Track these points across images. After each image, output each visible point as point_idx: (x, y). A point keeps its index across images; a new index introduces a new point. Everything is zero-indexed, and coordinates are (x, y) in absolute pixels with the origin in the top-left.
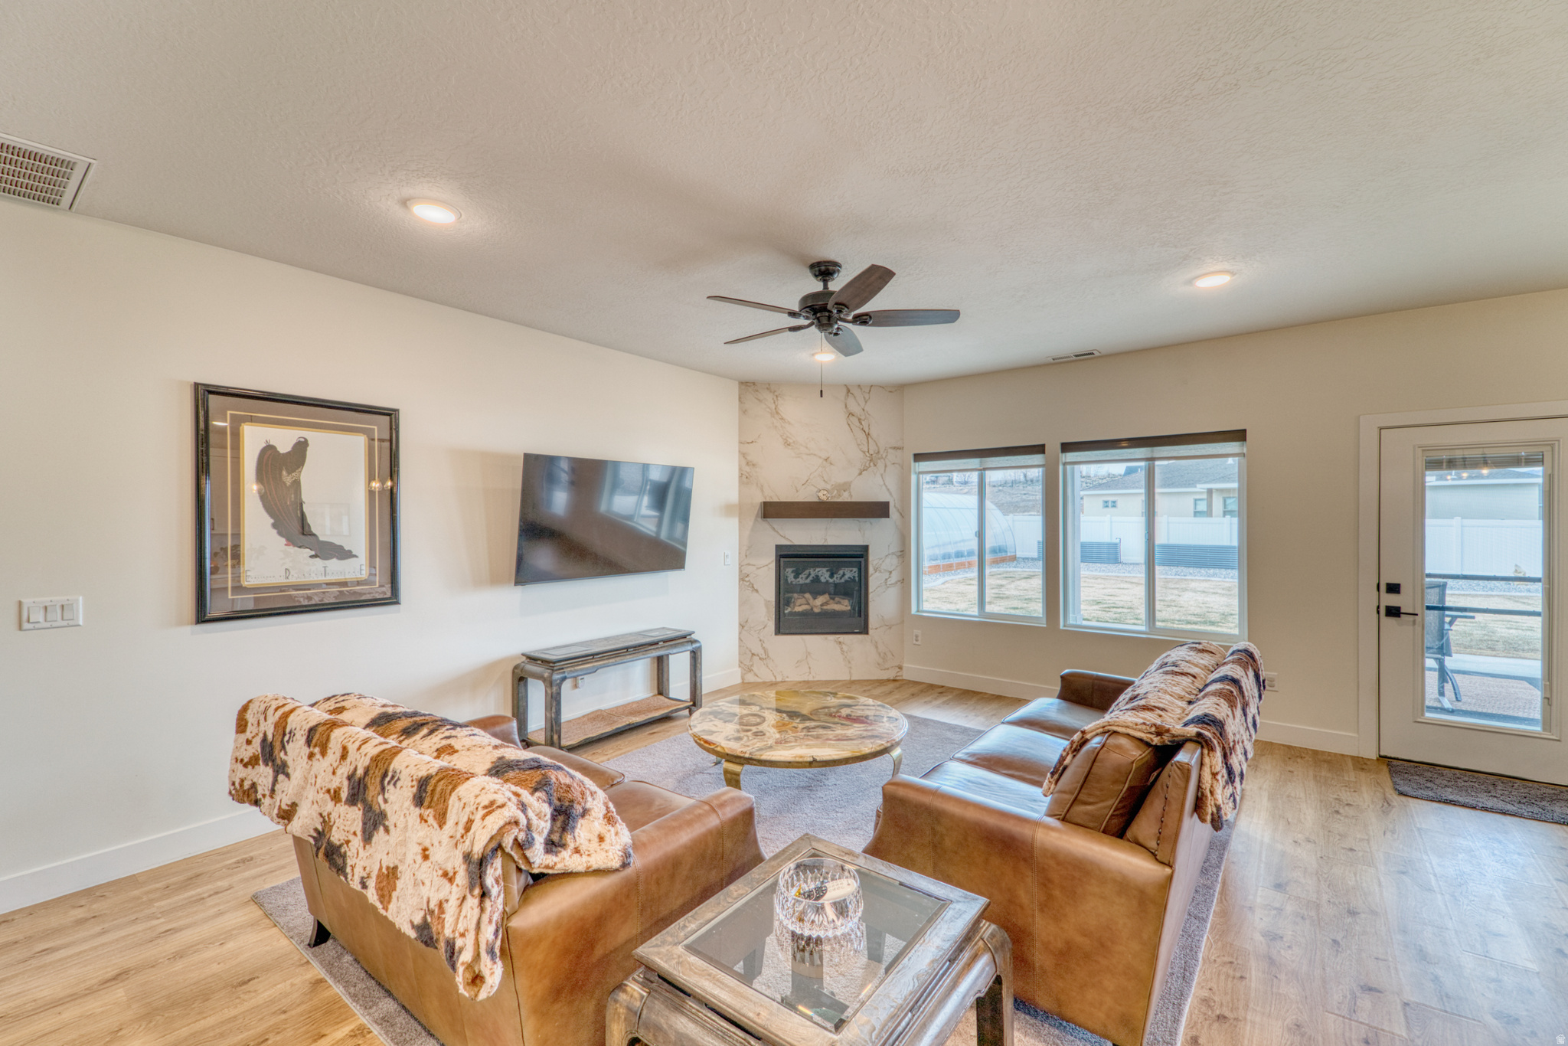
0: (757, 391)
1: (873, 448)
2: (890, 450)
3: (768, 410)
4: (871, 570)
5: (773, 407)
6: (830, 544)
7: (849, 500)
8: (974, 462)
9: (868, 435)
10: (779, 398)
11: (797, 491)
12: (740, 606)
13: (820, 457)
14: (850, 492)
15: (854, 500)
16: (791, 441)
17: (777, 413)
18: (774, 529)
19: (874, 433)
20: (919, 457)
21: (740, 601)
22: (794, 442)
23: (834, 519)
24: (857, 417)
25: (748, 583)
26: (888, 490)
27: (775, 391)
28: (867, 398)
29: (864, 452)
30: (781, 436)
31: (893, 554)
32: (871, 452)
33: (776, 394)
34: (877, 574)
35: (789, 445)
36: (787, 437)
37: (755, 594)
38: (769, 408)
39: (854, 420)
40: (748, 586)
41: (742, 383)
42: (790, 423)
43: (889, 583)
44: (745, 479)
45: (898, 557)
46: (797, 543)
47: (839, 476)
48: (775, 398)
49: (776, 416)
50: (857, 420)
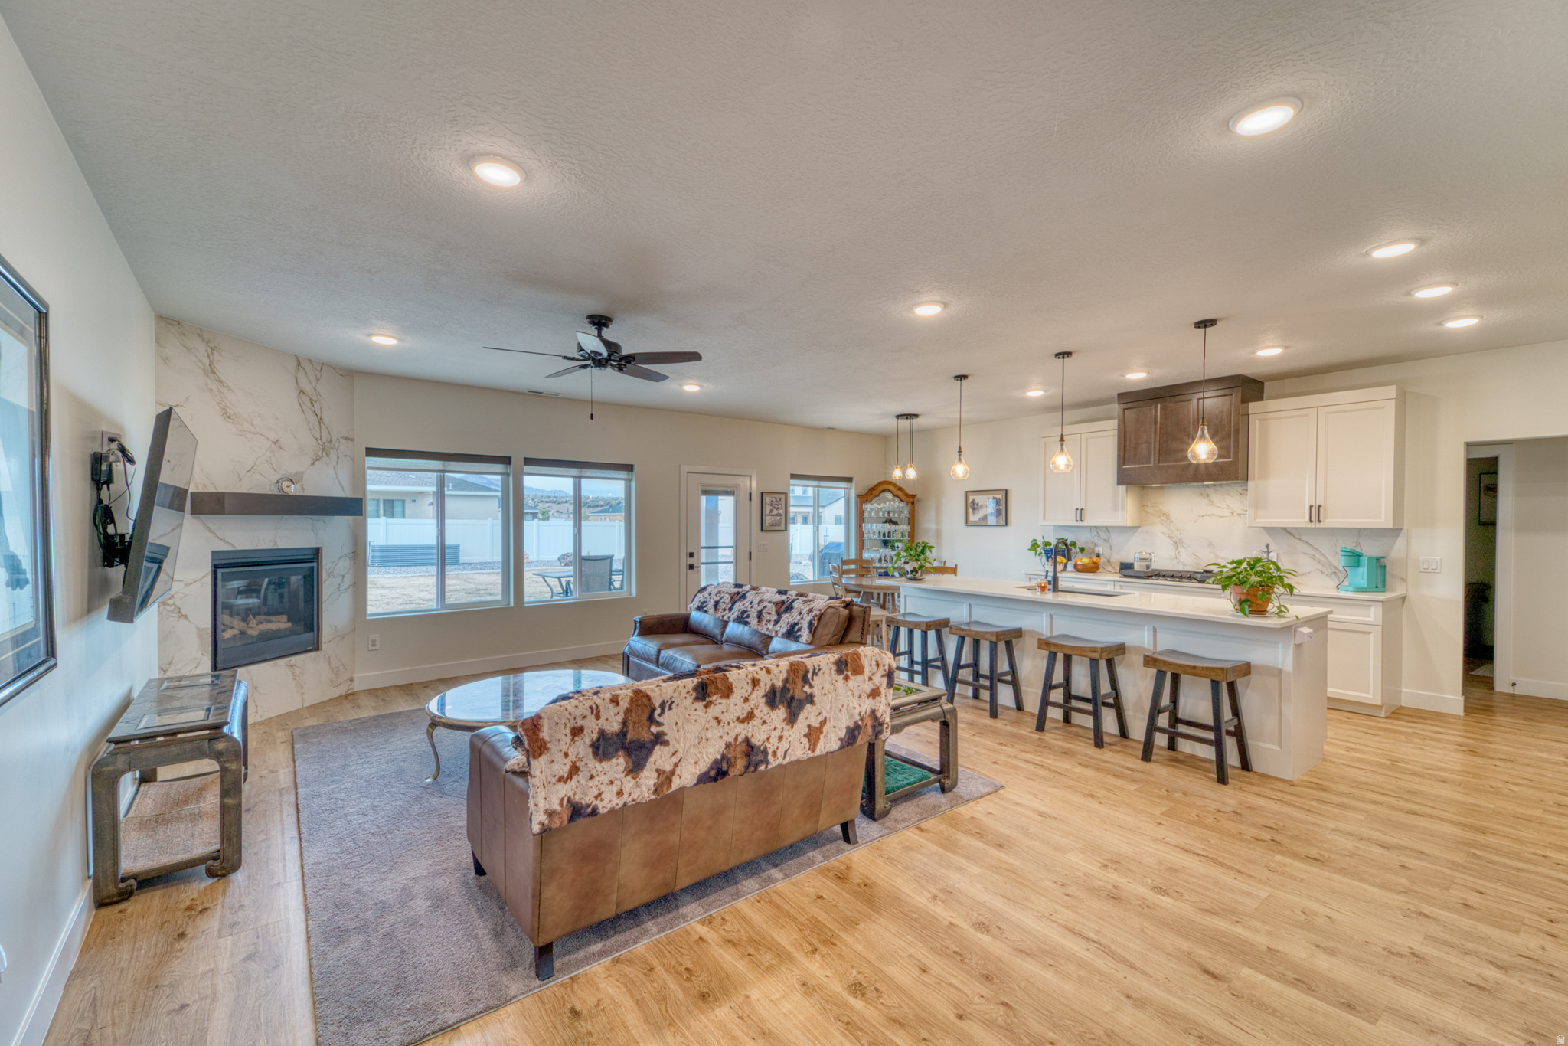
0: (184, 335)
1: (325, 436)
2: (342, 440)
3: (200, 364)
4: (324, 575)
5: (207, 363)
6: (280, 547)
7: (301, 494)
8: (433, 465)
9: (320, 420)
10: (215, 352)
11: (240, 480)
12: (160, 642)
13: (268, 439)
14: (302, 485)
15: (307, 493)
16: (232, 413)
17: (213, 371)
18: (210, 530)
19: (326, 419)
20: (371, 452)
21: (159, 636)
22: (235, 414)
23: (285, 516)
24: (309, 397)
25: (173, 607)
26: (341, 484)
27: (209, 342)
28: (318, 376)
29: (316, 439)
30: (218, 403)
31: (345, 555)
32: (324, 440)
33: (211, 345)
34: (331, 579)
35: (229, 417)
36: (226, 406)
37: (183, 621)
38: (200, 361)
39: (306, 400)
40: (173, 612)
41: (161, 317)
42: (230, 389)
43: (342, 588)
45: (350, 559)
46: (239, 548)
47: (291, 467)
48: (209, 350)
49: (211, 375)
50: (308, 399)
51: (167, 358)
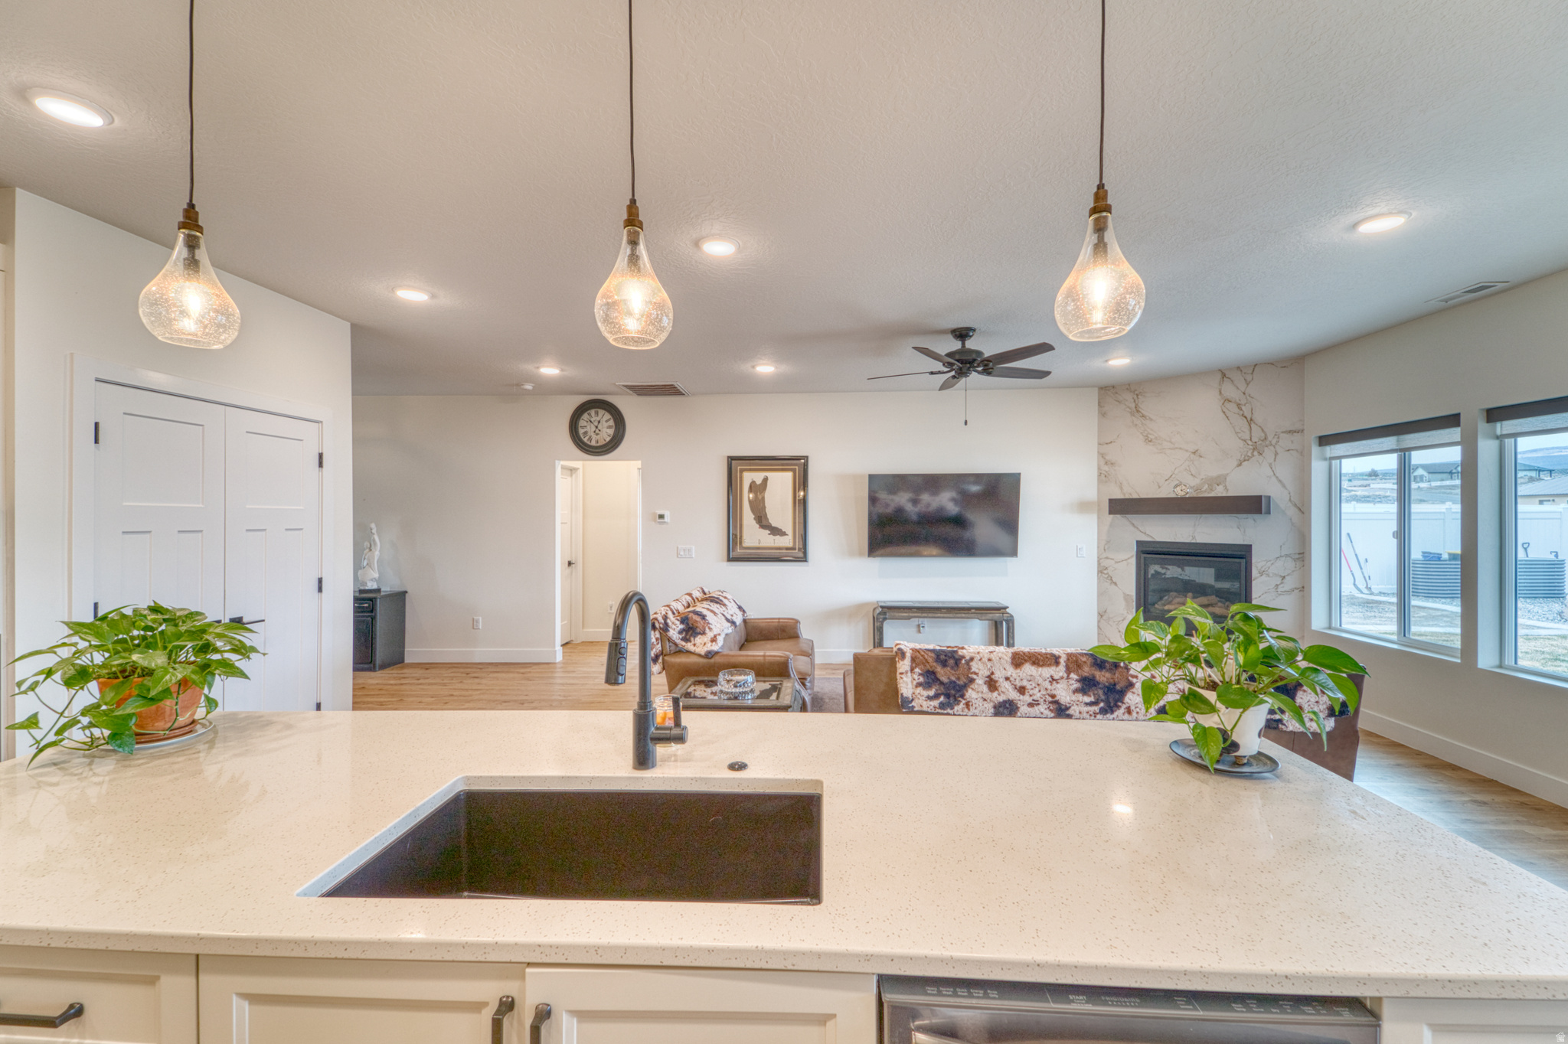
0: (1117, 393)
1: (1257, 435)
2: (1282, 435)
3: (1128, 409)
4: (1255, 573)
5: (1133, 405)
6: (1198, 541)
7: (1224, 495)
8: (1390, 442)
9: (1250, 421)
10: (1139, 397)
11: (1159, 487)
12: (1098, 596)
13: (1187, 451)
14: (1226, 486)
15: (1230, 494)
16: (1153, 437)
17: (1138, 411)
18: (1133, 525)
19: (1258, 417)
20: (1325, 440)
21: (1098, 592)
22: (1156, 438)
23: (1204, 515)
24: (1235, 402)
25: (1106, 576)
26: (1280, 481)
27: (1136, 390)
28: (1248, 380)
29: (1245, 441)
30: (1141, 433)
31: (1287, 556)
32: (1254, 440)
33: (1136, 392)
34: (1264, 578)
35: (1150, 441)
36: (1149, 433)
37: (1113, 586)
38: (1129, 407)
39: (1232, 407)
40: (1107, 578)
41: (1101, 388)
42: (1151, 420)
43: (1280, 589)
44: (1103, 477)
45: (1295, 560)
46: (1158, 539)
47: (1209, 469)
48: (1135, 396)
49: (1136, 414)
50: (1235, 406)
51: (1105, 413)
